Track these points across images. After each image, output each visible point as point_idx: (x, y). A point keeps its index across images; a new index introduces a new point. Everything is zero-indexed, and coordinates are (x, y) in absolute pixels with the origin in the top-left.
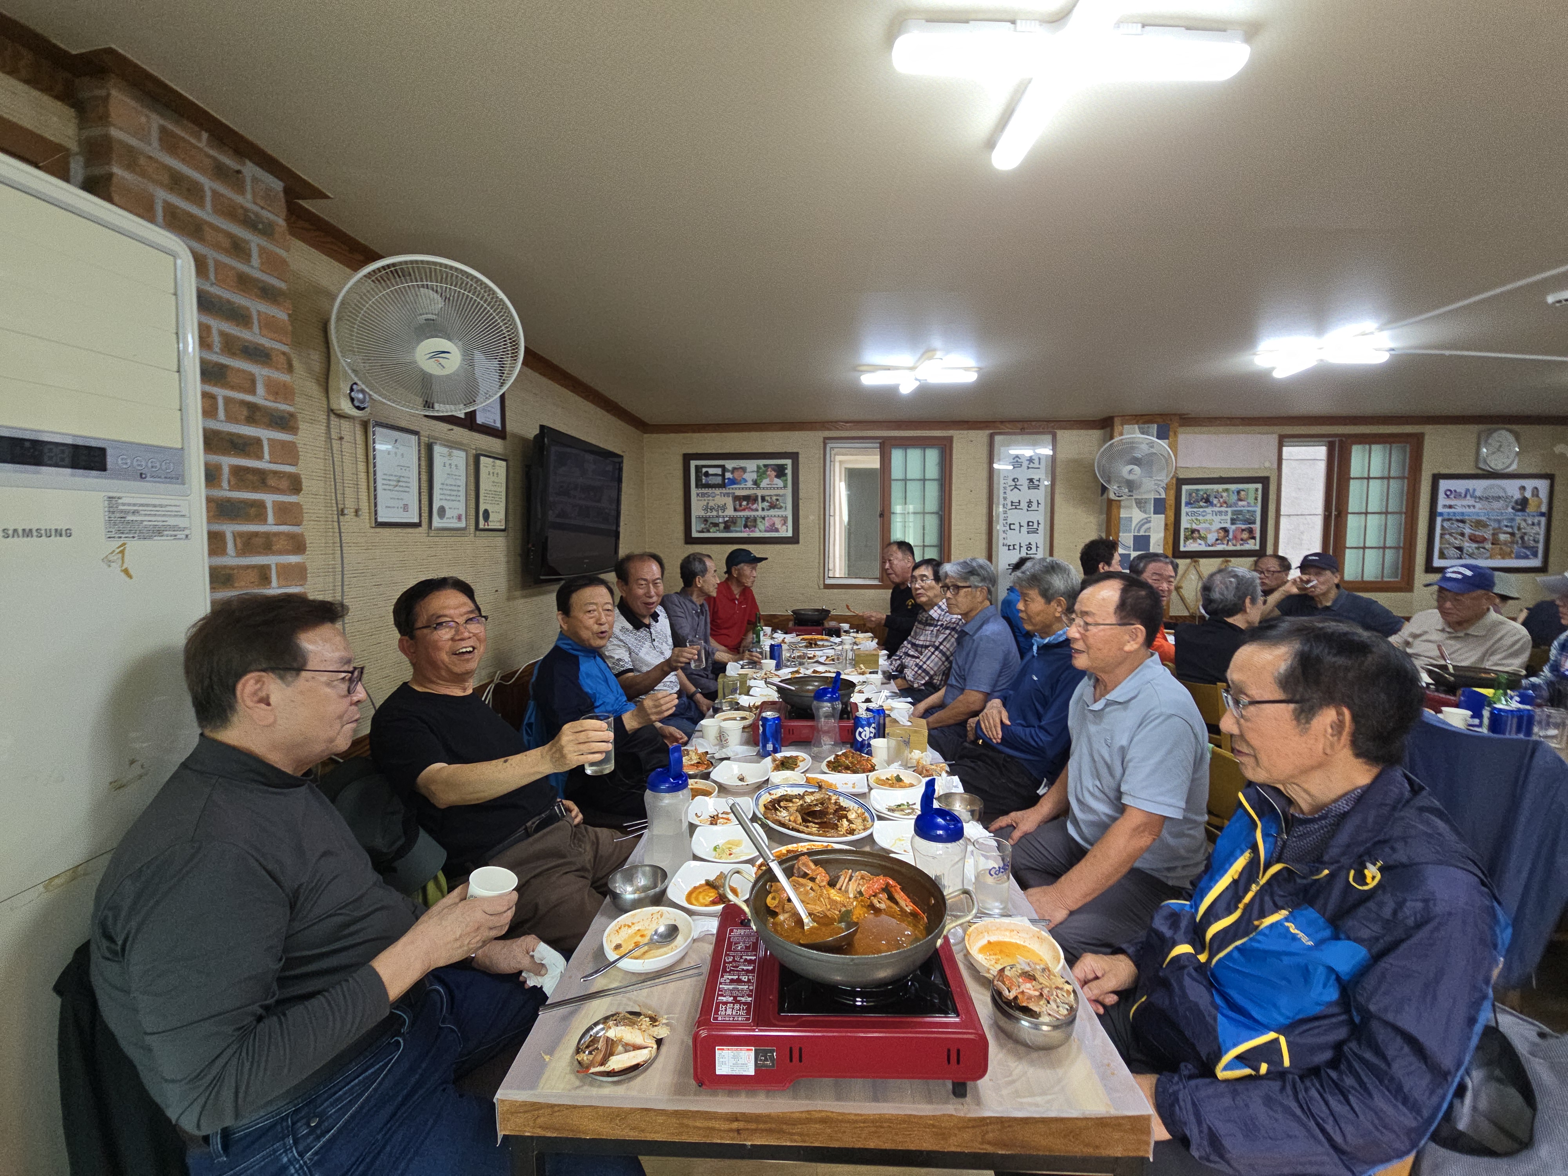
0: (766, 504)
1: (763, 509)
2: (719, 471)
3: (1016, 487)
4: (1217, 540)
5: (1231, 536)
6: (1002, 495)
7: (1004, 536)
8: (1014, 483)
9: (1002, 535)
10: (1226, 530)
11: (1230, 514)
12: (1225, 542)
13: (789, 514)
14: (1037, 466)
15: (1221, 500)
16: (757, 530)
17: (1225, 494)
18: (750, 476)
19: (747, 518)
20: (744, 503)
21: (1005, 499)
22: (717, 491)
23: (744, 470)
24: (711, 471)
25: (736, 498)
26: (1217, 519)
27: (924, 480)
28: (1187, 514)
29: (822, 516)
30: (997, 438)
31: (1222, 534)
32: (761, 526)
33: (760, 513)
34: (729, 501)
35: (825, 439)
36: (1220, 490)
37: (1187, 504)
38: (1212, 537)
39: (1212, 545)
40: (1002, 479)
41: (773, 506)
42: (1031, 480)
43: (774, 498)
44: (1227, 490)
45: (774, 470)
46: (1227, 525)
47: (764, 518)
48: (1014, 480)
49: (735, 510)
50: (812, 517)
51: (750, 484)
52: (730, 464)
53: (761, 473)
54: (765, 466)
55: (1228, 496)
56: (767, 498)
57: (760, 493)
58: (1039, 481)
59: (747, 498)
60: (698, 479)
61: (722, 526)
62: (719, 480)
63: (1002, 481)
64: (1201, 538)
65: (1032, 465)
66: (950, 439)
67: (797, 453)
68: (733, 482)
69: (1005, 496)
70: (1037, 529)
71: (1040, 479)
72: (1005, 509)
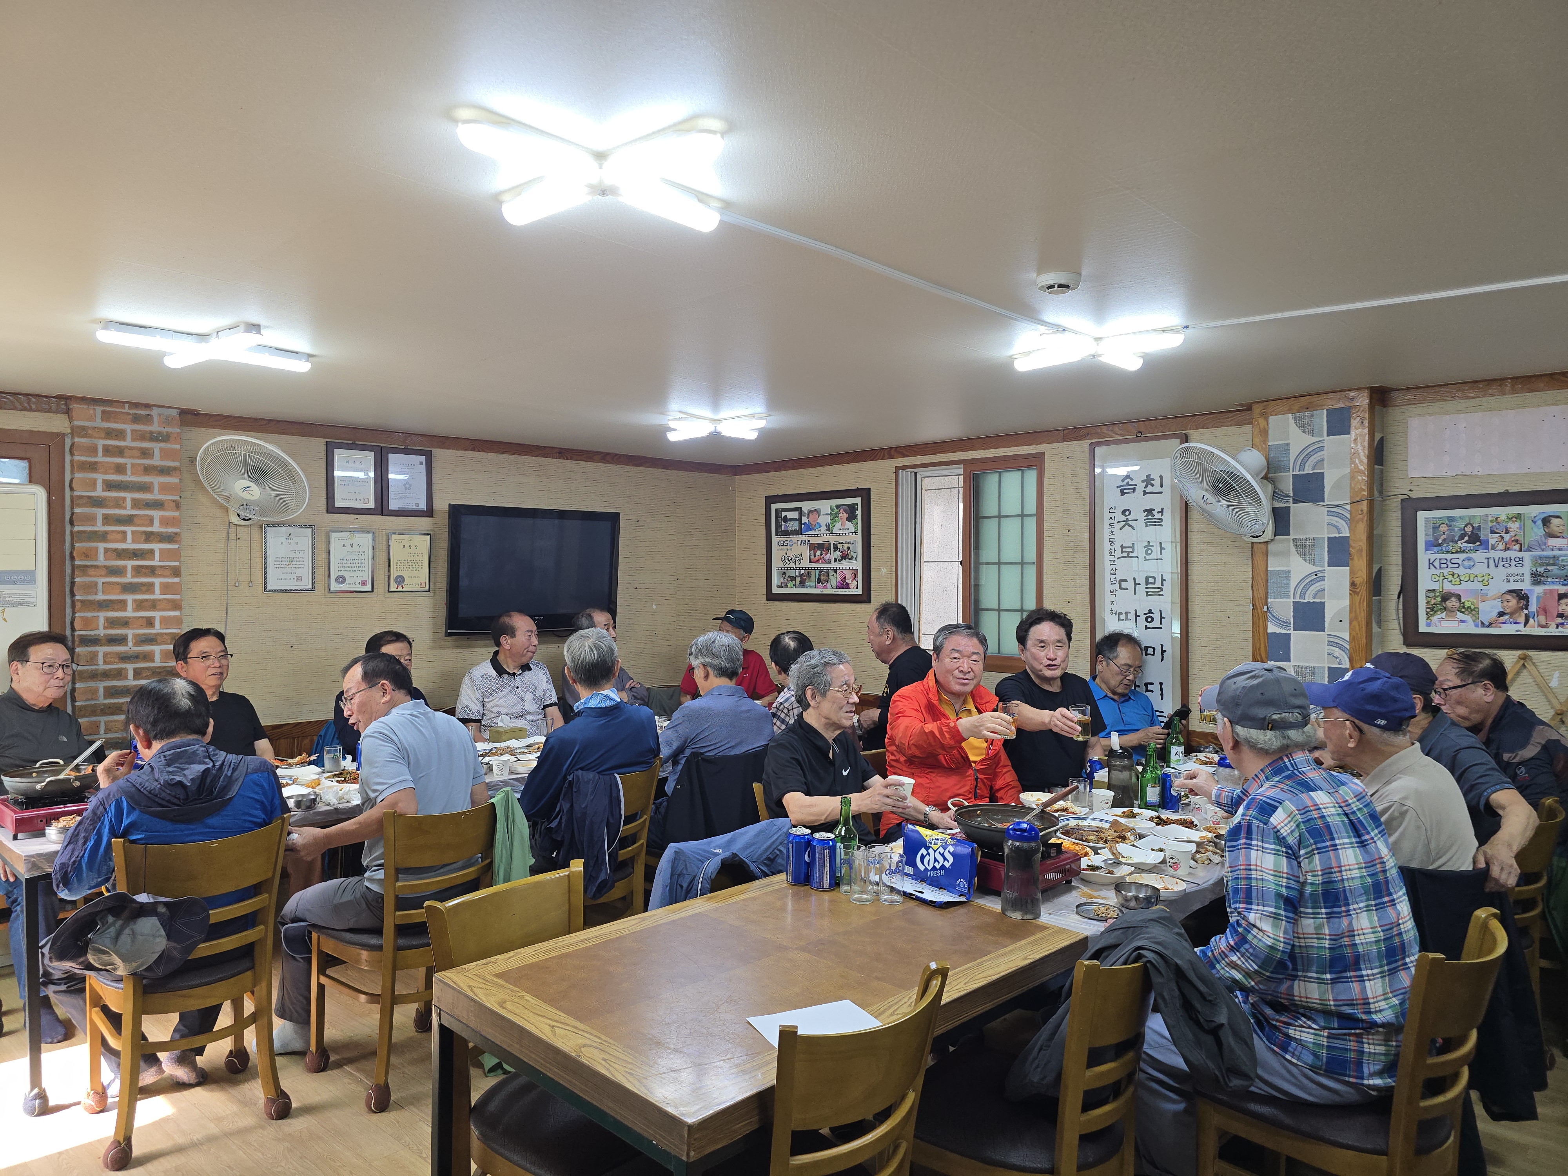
1: (835, 560)
2: (795, 515)
3: (1127, 523)
4: (1501, 614)
5: (1533, 607)
6: (1107, 537)
7: (1113, 598)
8: (1124, 518)
9: (1109, 597)
10: (1522, 597)
11: (1528, 562)
12: (1522, 619)
14: (1160, 490)
15: (1507, 537)
17: (1514, 526)
19: (821, 571)
21: (1112, 542)
22: (794, 539)
24: (790, 515)
25: (813, 547)
26: (1501, 572)
27: (1022, 516)
28: (1431, 564)
29: (894, 569)
30: (1099, 450)
31: (1513, 602)
32: (834, 580)
33: (833, 565)
35: (898, 468)
36: (1503, 517)
37: (1429, 546)
38: (1489, 609)
39: (1490, 625)
40: (1107, 510)
41: (844, 557)
42: (1149, 512)
43: (846, 546)
44: (1518, 517)
45: (846, 511)
46: (1525, 586)
47: (835, 571)
48: (1124, 513)
49: (810, 561)
50: (884, 571)
51: (823, 530)
53: (834, 516)
54: (838, 507)
55: (1522, 528)
56: (839, 546)
58: (1162, 512)
60: (778, 526)
63: (1107, 516)
64: (1463, 609)
65: (1150, 489)
66: (1041, 456)
67: (868, 490)
68: (809, 527)
69: (1112, 537)
70: (1162, 590)
71: (1162, 509)
72: (1112, 558)
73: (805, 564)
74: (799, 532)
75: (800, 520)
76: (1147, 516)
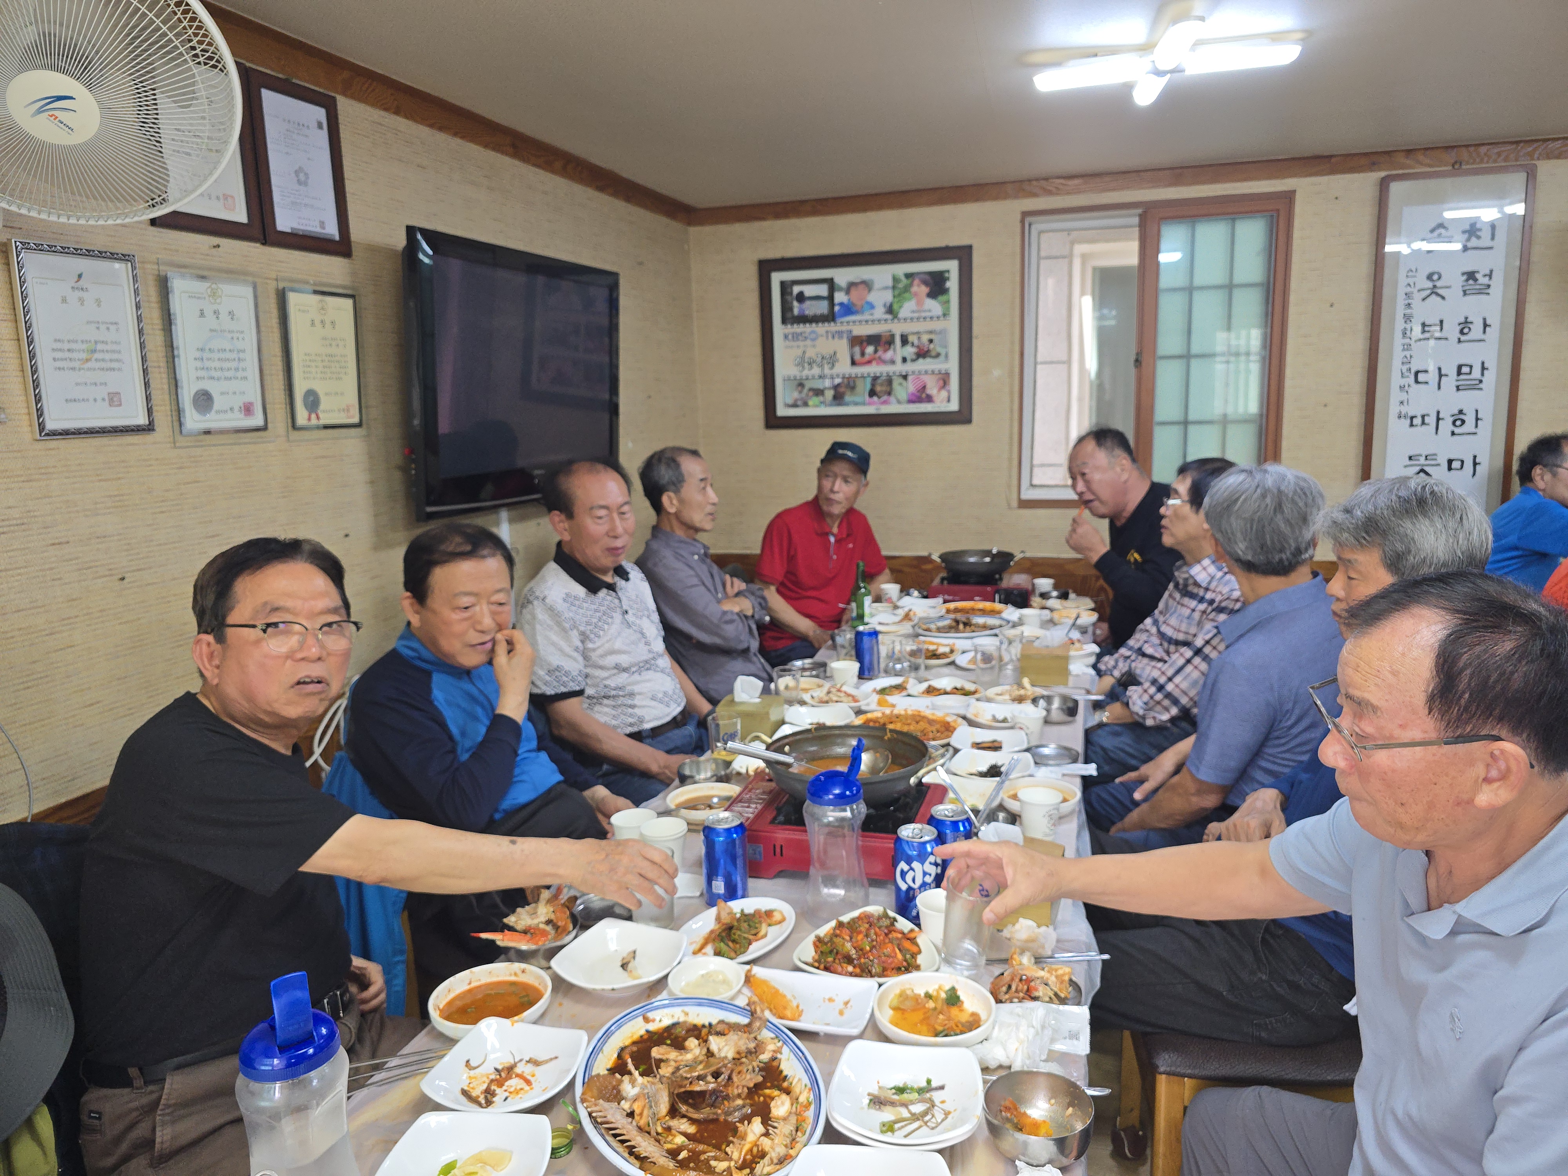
0: (909, 351)
1: (904, 360)
2: (822, 290)
3: (1434, 292)
6: (1400, 311)
7: (1403, 396)
8: (1430, 284)
9: (1396, 396)
13: (953, 366)
14: (1489, 243)
16: (892, 399)
18: (880, 297)
19: (875, 379)
20: (870, 349)
21: (1408, 318)
22: (821, 328)
23: (867, 285)
24: (809, 291)
25: (857, 341)
27: (1230, 287)
29: (1017, 370)
30: (1396, 188)
32: (902, 391)
33: (899, 368)
34: (842, 348)
35: (1025, 214)
40: (1402, 273)
41: (922, 354)
42: (1471, 276)
43: (925, 338)
45: (925, 283)
47: (905, 377)
48: (1430, 277)
49: (853, 363)
50: (997, 373)
51: (879, 312)
52: (842, 276)
53: (900, 289)
54: (909, 276)
56: (911, 338)
57: (898, 329)
58: (1490, 276)
59: (874, 340)
60: (786, 308)
61: (829, 394)
62: (822, 308)
63: (1402, 280)
65: (1474, 242)
66: (1289, 197)
67: (969, 248)
68: (848, 310)
69: (1408, 311)
70: (1481, 381)
71: (1491, 271)
72: (1407, 341)
73: (844, 367)
74: (830, 317)
75: (831, 298)
76: (1467, 280)
